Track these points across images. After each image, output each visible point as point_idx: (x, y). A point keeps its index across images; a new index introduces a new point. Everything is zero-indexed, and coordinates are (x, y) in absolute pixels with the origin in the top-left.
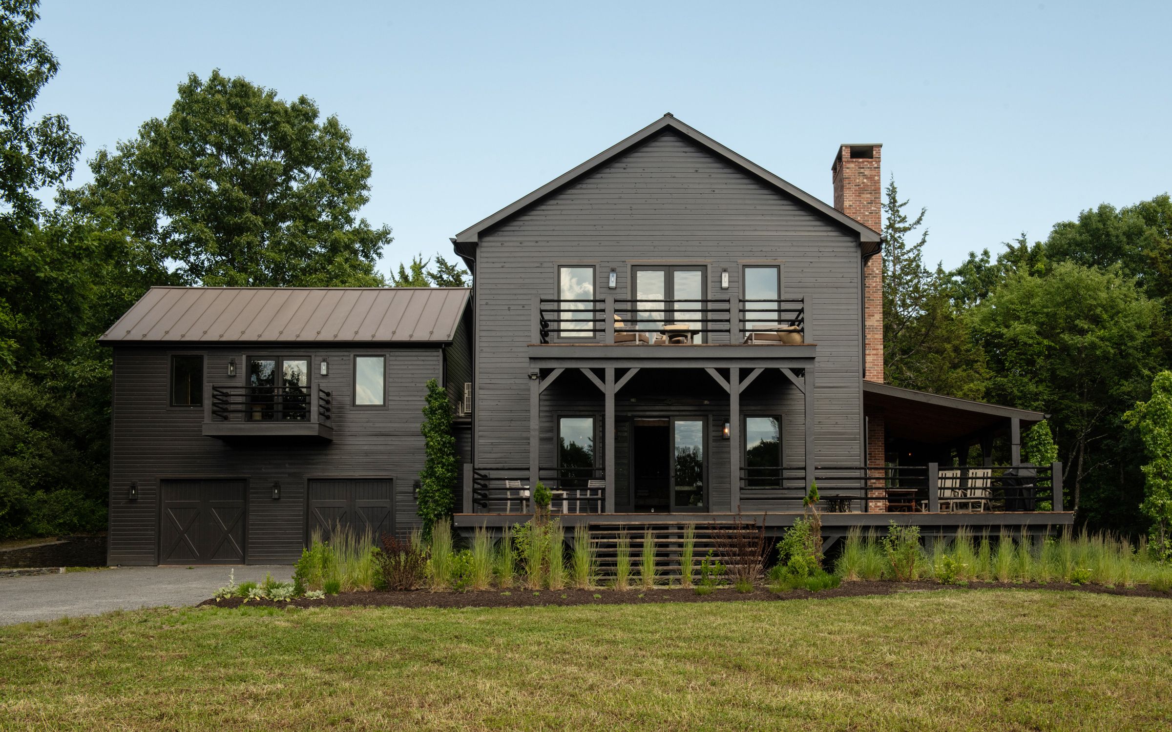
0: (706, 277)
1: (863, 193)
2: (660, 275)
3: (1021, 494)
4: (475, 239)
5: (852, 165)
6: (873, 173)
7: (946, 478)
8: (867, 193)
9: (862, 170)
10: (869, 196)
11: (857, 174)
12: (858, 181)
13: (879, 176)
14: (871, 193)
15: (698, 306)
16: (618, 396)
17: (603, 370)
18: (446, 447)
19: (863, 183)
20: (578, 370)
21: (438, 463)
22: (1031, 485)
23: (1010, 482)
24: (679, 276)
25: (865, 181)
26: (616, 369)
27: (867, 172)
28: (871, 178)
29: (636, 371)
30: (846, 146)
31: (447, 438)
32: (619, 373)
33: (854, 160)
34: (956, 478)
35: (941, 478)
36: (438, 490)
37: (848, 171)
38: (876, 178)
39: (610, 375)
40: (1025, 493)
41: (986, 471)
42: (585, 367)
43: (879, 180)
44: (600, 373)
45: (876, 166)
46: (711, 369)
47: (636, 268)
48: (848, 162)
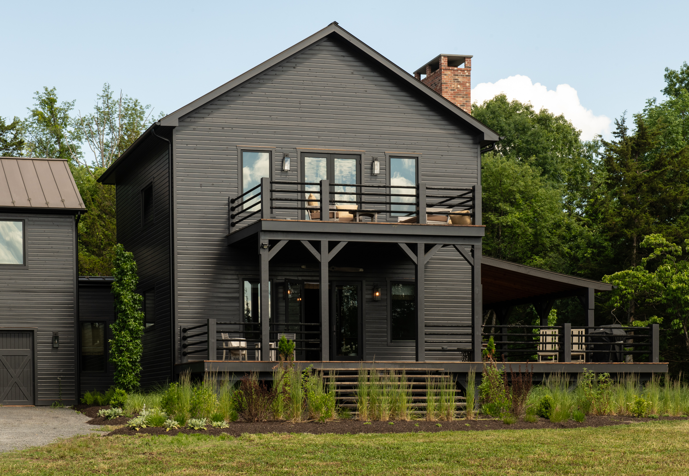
0: (361, 165)
1: (457, 97)
2: (323, 162)
3: (614, 349)
4: (175, 123)
5: (449, 73)
6: (465, 80)
7: (546, 335)
8: (460, 97)
9: (456, 77)
10: (461, 99)
11: (452, 81)
12: (453, 86)
13: (470, 83)
14: (463, 97)
15: (353, 190)
16: (331, 264)
17: (319, 242)
18: (136, 304)
19: (457, 88)
20: (299, 242)
21: (131, 318)
22: (622, 342)
23: (604, 339)
24: (338, 163)
25: (459, 86)
26: (329, 242)
27: (461, 79)
28: (463, 84)
29: (344, 244)
30: (445, 56)
31: (138, 297)
32: (332, 245)
33: (451, 68)
34: (555, 335)
35: (543, 335)
36: (131, 341)
37: (445, 77)
38: (468, 84)
39: (325, 246)
40: (617, 349)
41: (580, 330)
42: (305, 240)
43: (470, 86)
44: (317, 245)
45: (467, 74)
46: (402, 243)
47: (304, 154)
48: (446, 69)
